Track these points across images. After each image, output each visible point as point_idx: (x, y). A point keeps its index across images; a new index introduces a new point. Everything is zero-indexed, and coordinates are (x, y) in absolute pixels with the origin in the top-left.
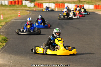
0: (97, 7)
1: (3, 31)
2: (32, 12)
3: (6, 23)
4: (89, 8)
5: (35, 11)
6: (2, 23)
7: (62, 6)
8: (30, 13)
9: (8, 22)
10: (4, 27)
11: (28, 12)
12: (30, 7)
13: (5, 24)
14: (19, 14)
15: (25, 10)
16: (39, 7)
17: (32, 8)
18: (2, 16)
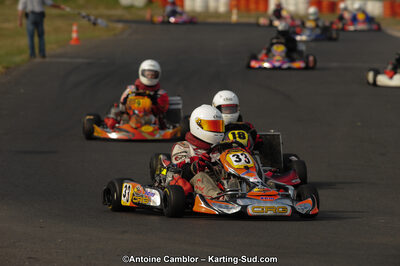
2: (134, 26)
3: (7, 68)
7: (257, 3)
11: (120, 26)
12: (130, 7)
14: (74, 35)
15: (110, 19)
17: (138, 8)
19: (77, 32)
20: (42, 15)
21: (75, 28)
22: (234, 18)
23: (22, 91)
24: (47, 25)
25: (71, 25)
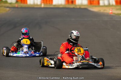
0: (92, 2)
4: (82, 3)
5: (17, 8)
7: (49, 1)
11: (8, 9)
12: (11, 3)
15: (5, 7)
16: (22, 2)
17: (13, 4)
22: (43, 6)
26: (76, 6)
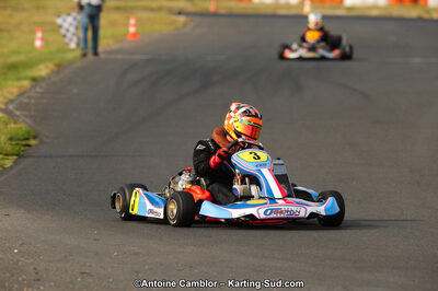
1: (28, 104)
2: (198, 19)
3: (59, 65)
5: (215, 15)
6: (42, 67)
8: (185, 25)
9: (71, 63)
10: (43, 84)
11: (182, 19)
13: (53, 72)
14: (132, 30)
18: (39, 35)
19: (135, 25)
20: (99, 8)
21: (132, 21)
22: (307, 9)
23: (75, 90)
24: (104, 19)
25: (128, 19)
26: (428, 11)
